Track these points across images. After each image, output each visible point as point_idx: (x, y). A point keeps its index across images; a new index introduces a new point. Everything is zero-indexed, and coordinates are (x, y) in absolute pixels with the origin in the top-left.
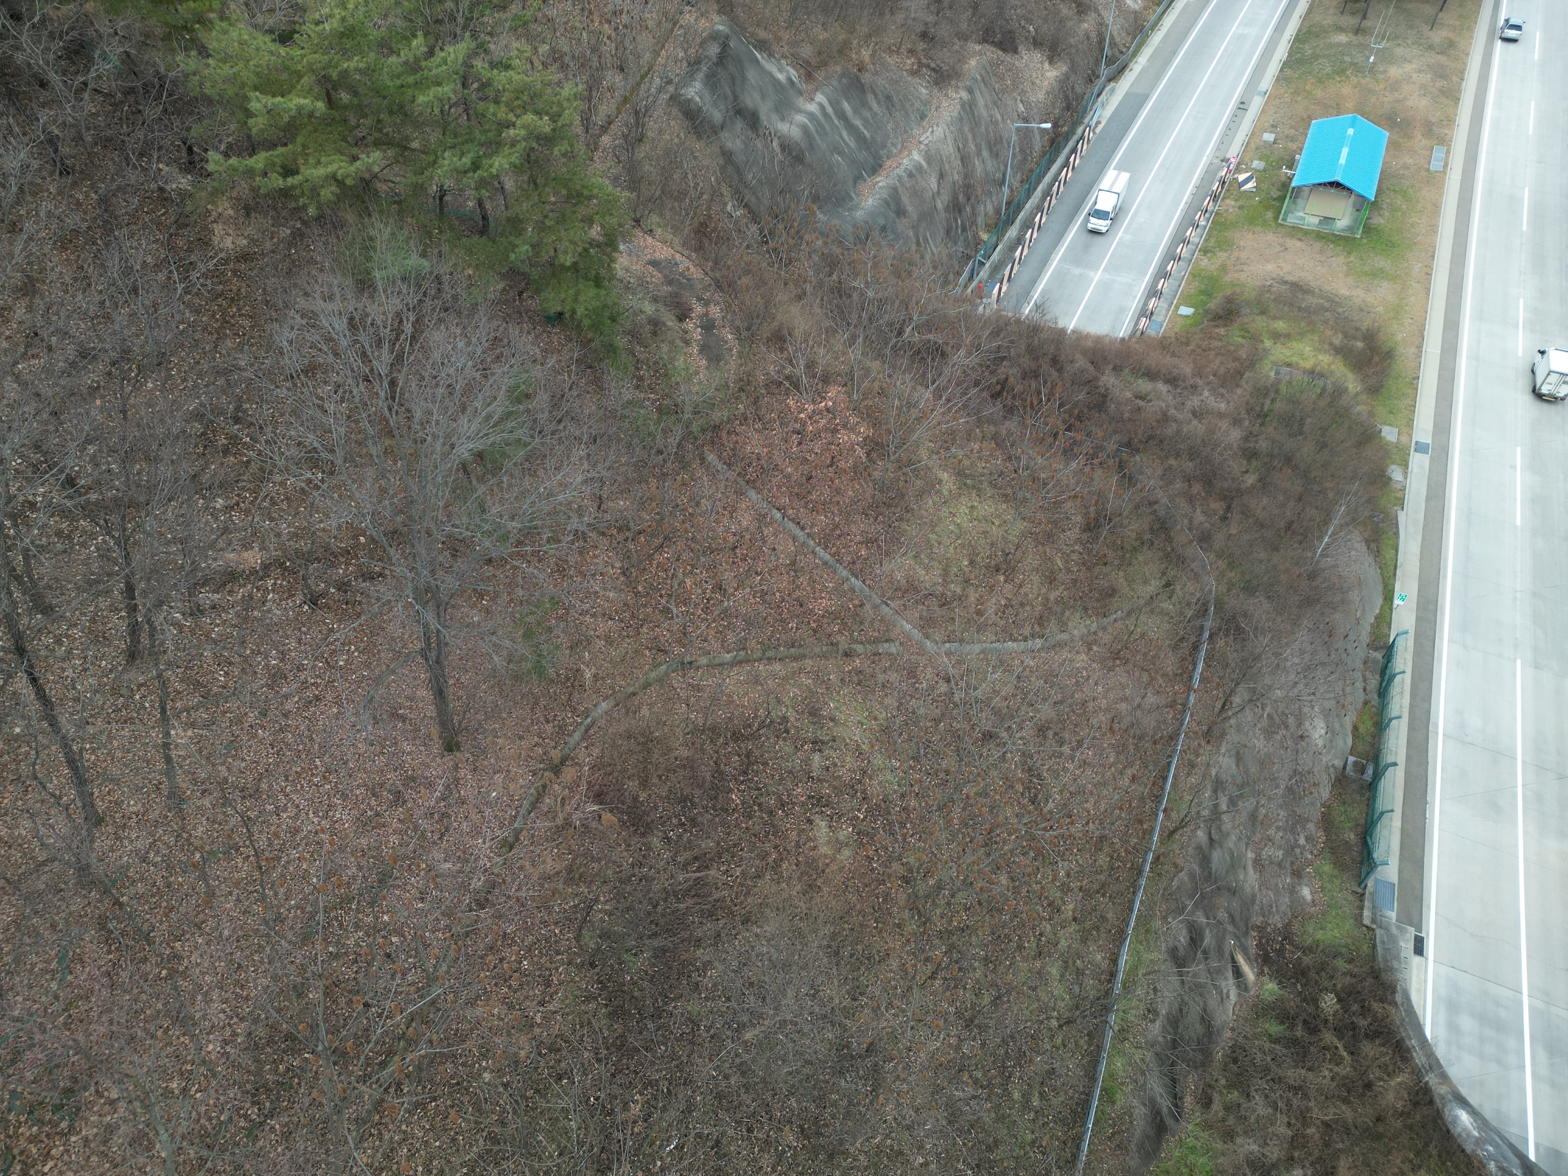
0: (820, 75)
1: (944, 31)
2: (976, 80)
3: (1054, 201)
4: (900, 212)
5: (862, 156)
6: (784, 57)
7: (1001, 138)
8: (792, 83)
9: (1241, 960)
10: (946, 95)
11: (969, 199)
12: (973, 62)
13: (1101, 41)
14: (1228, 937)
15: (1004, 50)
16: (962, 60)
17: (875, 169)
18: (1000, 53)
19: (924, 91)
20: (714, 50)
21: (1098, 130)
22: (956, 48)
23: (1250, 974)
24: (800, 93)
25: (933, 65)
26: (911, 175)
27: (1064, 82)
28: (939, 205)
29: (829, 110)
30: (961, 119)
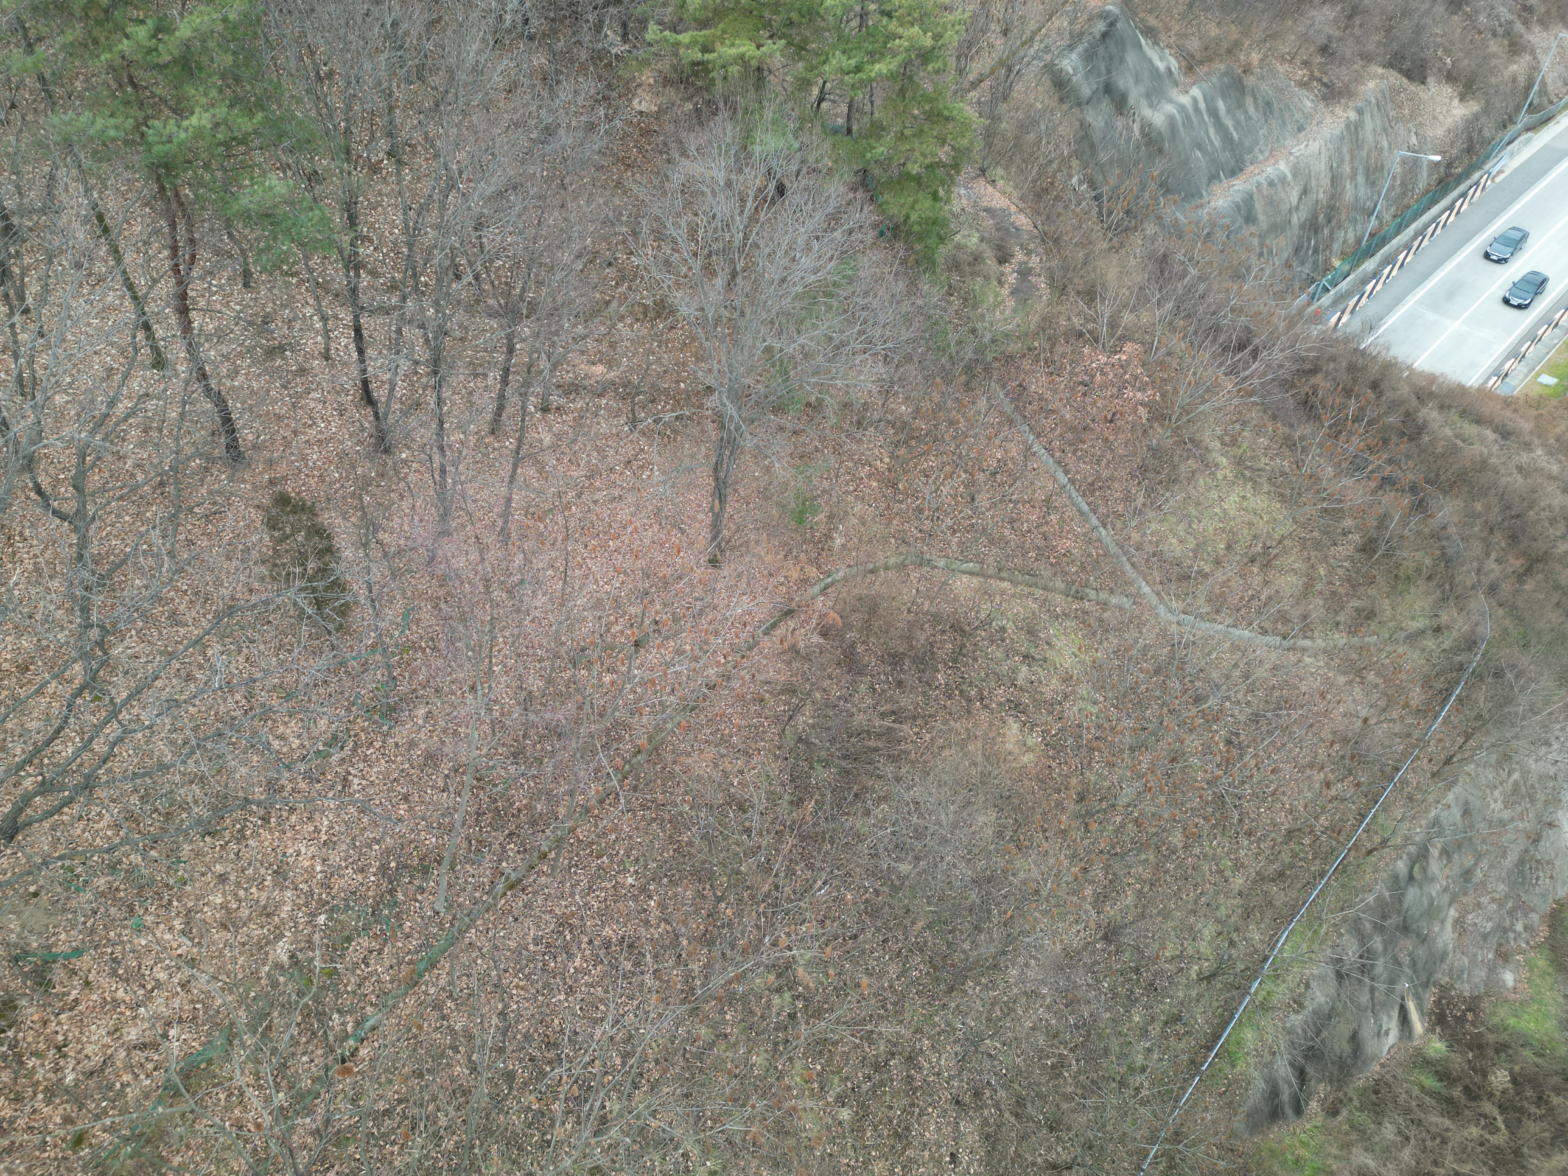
0: (1201, 71)
1: (1348, 49)
2: (1370, 103)
3: (1426, 242)
4: (1250, 218)
5: (1225, 156)
6: (1169, 46)
7: (1382, 167)
8: (1170, 73)
9: (1411, 1006)
10: (1332, 112)
11: (1329, 222)
12: (1371, 85)
13: (1529, 87)
14: (1403, 978)
15: (1410, 78)
16: (1359, 79)
17: (1233, 173)
18: (1405, 80)
19: (1309, 104)
20: (1100, 27)
21: (1497, 180)
22: (1356, 67)
23: (1418, 1026)
24: (1176, 84)
25: (1325, 80)
26: (1271, 184)
27: (1472, 122)
28: (1295, 220)
29: (1202, 105)
30: (1342, 139)
